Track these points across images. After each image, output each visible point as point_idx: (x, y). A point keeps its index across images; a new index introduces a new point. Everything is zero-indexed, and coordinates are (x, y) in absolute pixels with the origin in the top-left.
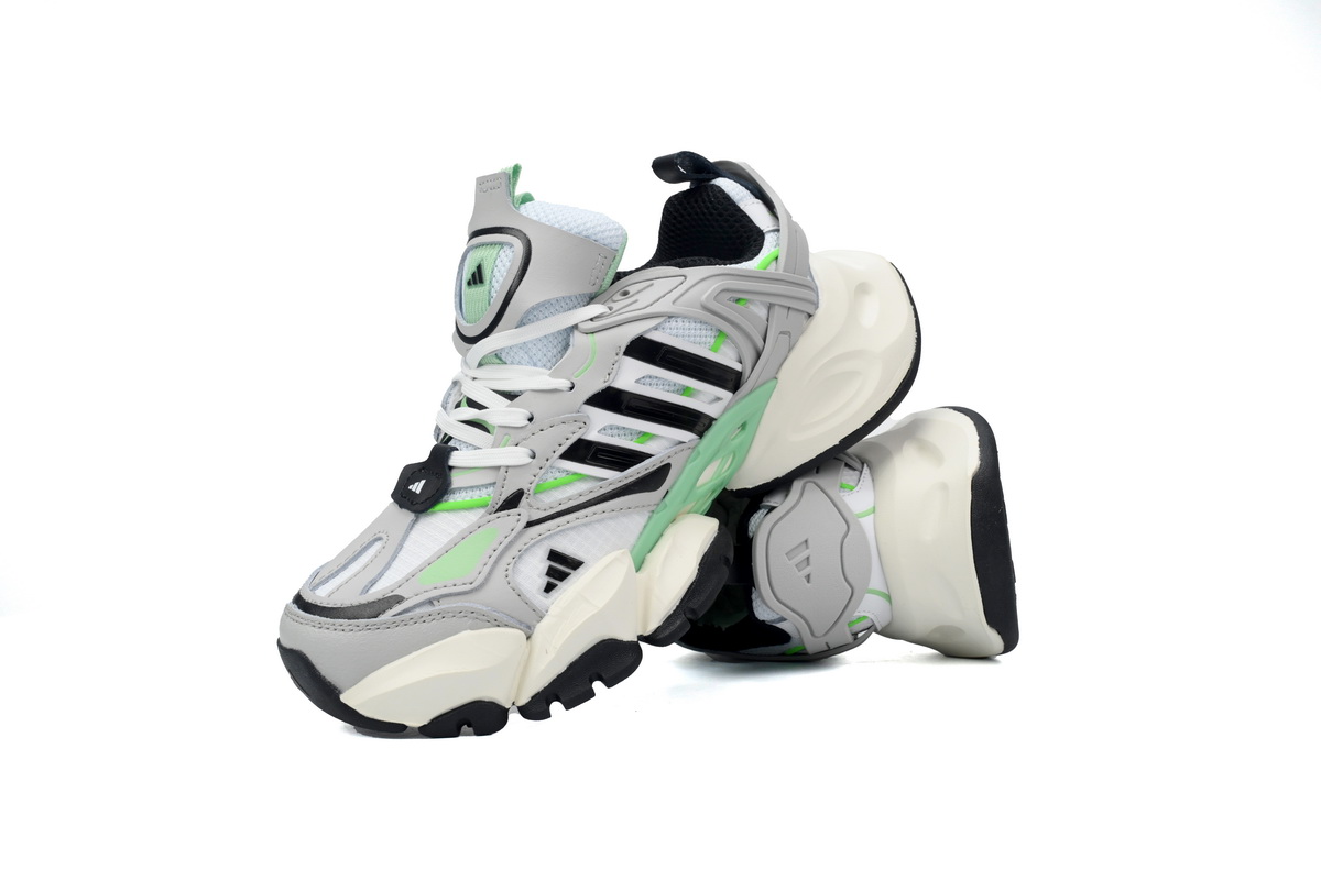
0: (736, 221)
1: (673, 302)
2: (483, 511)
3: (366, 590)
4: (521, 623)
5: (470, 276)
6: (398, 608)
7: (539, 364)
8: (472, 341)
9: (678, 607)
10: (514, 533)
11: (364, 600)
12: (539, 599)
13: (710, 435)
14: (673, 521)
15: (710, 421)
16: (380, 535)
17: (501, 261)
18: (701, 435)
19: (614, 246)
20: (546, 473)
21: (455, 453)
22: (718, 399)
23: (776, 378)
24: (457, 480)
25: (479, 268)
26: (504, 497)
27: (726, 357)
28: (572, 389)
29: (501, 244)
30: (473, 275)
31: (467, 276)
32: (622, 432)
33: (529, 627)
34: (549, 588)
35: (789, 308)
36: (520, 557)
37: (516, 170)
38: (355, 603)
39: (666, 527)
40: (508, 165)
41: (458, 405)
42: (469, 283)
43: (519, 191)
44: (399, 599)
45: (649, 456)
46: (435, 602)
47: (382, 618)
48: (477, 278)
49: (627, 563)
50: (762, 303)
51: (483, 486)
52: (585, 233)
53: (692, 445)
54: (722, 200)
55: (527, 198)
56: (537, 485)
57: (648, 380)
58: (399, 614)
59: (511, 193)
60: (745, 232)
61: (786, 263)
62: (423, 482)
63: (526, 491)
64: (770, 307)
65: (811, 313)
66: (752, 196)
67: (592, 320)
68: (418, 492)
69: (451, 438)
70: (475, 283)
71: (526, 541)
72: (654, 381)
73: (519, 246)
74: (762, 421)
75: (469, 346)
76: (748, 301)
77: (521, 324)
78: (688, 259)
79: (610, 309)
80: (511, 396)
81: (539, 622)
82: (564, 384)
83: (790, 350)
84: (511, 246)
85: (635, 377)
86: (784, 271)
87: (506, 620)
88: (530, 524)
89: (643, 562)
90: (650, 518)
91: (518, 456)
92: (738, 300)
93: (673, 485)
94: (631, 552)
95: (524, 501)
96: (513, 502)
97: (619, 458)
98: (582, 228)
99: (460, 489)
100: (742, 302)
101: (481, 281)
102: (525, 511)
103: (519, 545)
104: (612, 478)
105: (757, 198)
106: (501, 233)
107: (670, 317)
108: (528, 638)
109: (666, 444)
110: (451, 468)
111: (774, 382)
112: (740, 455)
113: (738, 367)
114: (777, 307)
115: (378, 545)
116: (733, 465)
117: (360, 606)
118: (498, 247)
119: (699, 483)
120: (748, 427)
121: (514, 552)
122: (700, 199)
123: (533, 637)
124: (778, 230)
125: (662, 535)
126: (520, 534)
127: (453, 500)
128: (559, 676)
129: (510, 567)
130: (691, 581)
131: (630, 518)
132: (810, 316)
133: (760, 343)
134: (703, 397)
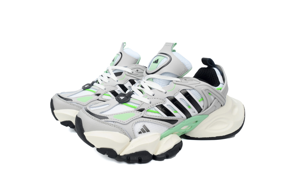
0: (215, 78)
1: (196, 86)
2: (134, 109)
3: (101, 113)
4: (130, 137)
5: (155, 61)
6: (106, 120)
7: (161, 85)
8: (148, 74)
9: (165, 152)
10: (138, 117)
11: (100, 114)
12: (137, 134)
13: (189, 119)
14: (172, 134)
15: (191, 116)
16: (109, 104)
17: (163, 61)
18: (187, 118)
19: (188, 69)
20: (151, 108)
21: (133, 95)
22: (195, 112)
23: (208, 115)
24: (131, 100)
25: (158, 60)
26: (140, 108)
27: (201, 104)
28: (165, 93)
29: (165, 57)
30: (156, 61)
31: (154, 60)
32: (171, 108)
33: (131, 139)
34: (140, 133)
35: (219, 101)
36: (137, 123)
37: (176, 44)
38: (98, 114)
39: (170, 134)
40: (174, 43)
41: (138, 86)
42: (154, 62)
43: (174, 49)
44: (107, 118)
45: (175, 116)
46: (115, 122)
47: (102, 120)
48: (156, 62)
49: (159, 137)
50: (214, 97)
51: (136, 104)
52: (184, 63)
53: (184, 119)
54: (214, 72)
55: (174, 51)
56: (148, 110)
57: (182, 100)
58: (106, 121)
59: (172, 48)
60: (216, 81)
61: (223, 91)
62: (124, 97)
63: (145, 109)
64: (215, 98)
65: (222, 105)
66: (220, 75)
67: (176, 81)
68: (122, 99)
69: (134, 92)
70: (155, 62)
71: (140, 120)
72: (183, 101)
73: (169, 59)
74: (201, 123)
75: (147, 75)
76: (211, 95)
77: (161, 75)
78: (202, 80)
79: (181, 81)
80: (151, 89)
81: (134, 139)
82: (164, 91)
83: (214, 111)
84: (167, 58)
85: (180, 98)
86: (222, 93)
87: (127, 134)
88: (142, 117)
89: (162, 139)
90: (168, 130)
91: (147, 101)
92: (209, 93)
93: (176, 125)
94: (161, 135)
95: (143, 112)
96: (141, 110)
97: (168, 113)
98: (183, 62)
99: (131, 102)
100: (210, 94)
101: (157, 63)
102: (143, 113)
103: (138, 120)
104: (165, 116)
105: (221, 75)
106: (166, 55)
107: (193, 89)
108: (130, 141)
109: (179, 115)
110: (131, 97)
111: (207, 116)
112: (192, 128)
113: (202, 108)
114: (216, 99)
115: (108, 105)
116: (190, 129)
117: (98, 115)
118: (164, 57)
119: (182, 129)
120: (197, 122)
121: (136, 121)
122: (209, 70)
123: (131, 142)
124: (223, 84)
125: (169, 135)
126: (140, 118)
127: (128, 104)
128: (132, 153)
129: (134, 124)
130: (171, 148)
131: (164, 127)
132: (222, 106)
133: (209, 105)
134: (192, 110)
